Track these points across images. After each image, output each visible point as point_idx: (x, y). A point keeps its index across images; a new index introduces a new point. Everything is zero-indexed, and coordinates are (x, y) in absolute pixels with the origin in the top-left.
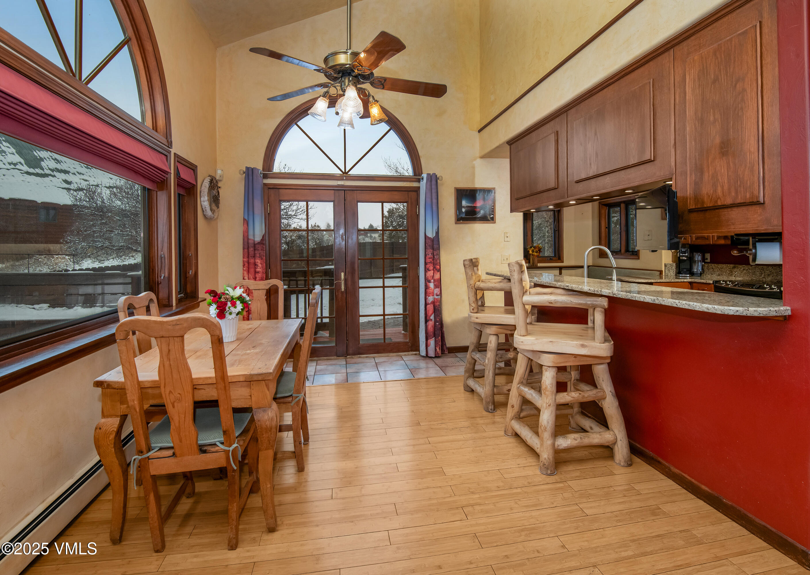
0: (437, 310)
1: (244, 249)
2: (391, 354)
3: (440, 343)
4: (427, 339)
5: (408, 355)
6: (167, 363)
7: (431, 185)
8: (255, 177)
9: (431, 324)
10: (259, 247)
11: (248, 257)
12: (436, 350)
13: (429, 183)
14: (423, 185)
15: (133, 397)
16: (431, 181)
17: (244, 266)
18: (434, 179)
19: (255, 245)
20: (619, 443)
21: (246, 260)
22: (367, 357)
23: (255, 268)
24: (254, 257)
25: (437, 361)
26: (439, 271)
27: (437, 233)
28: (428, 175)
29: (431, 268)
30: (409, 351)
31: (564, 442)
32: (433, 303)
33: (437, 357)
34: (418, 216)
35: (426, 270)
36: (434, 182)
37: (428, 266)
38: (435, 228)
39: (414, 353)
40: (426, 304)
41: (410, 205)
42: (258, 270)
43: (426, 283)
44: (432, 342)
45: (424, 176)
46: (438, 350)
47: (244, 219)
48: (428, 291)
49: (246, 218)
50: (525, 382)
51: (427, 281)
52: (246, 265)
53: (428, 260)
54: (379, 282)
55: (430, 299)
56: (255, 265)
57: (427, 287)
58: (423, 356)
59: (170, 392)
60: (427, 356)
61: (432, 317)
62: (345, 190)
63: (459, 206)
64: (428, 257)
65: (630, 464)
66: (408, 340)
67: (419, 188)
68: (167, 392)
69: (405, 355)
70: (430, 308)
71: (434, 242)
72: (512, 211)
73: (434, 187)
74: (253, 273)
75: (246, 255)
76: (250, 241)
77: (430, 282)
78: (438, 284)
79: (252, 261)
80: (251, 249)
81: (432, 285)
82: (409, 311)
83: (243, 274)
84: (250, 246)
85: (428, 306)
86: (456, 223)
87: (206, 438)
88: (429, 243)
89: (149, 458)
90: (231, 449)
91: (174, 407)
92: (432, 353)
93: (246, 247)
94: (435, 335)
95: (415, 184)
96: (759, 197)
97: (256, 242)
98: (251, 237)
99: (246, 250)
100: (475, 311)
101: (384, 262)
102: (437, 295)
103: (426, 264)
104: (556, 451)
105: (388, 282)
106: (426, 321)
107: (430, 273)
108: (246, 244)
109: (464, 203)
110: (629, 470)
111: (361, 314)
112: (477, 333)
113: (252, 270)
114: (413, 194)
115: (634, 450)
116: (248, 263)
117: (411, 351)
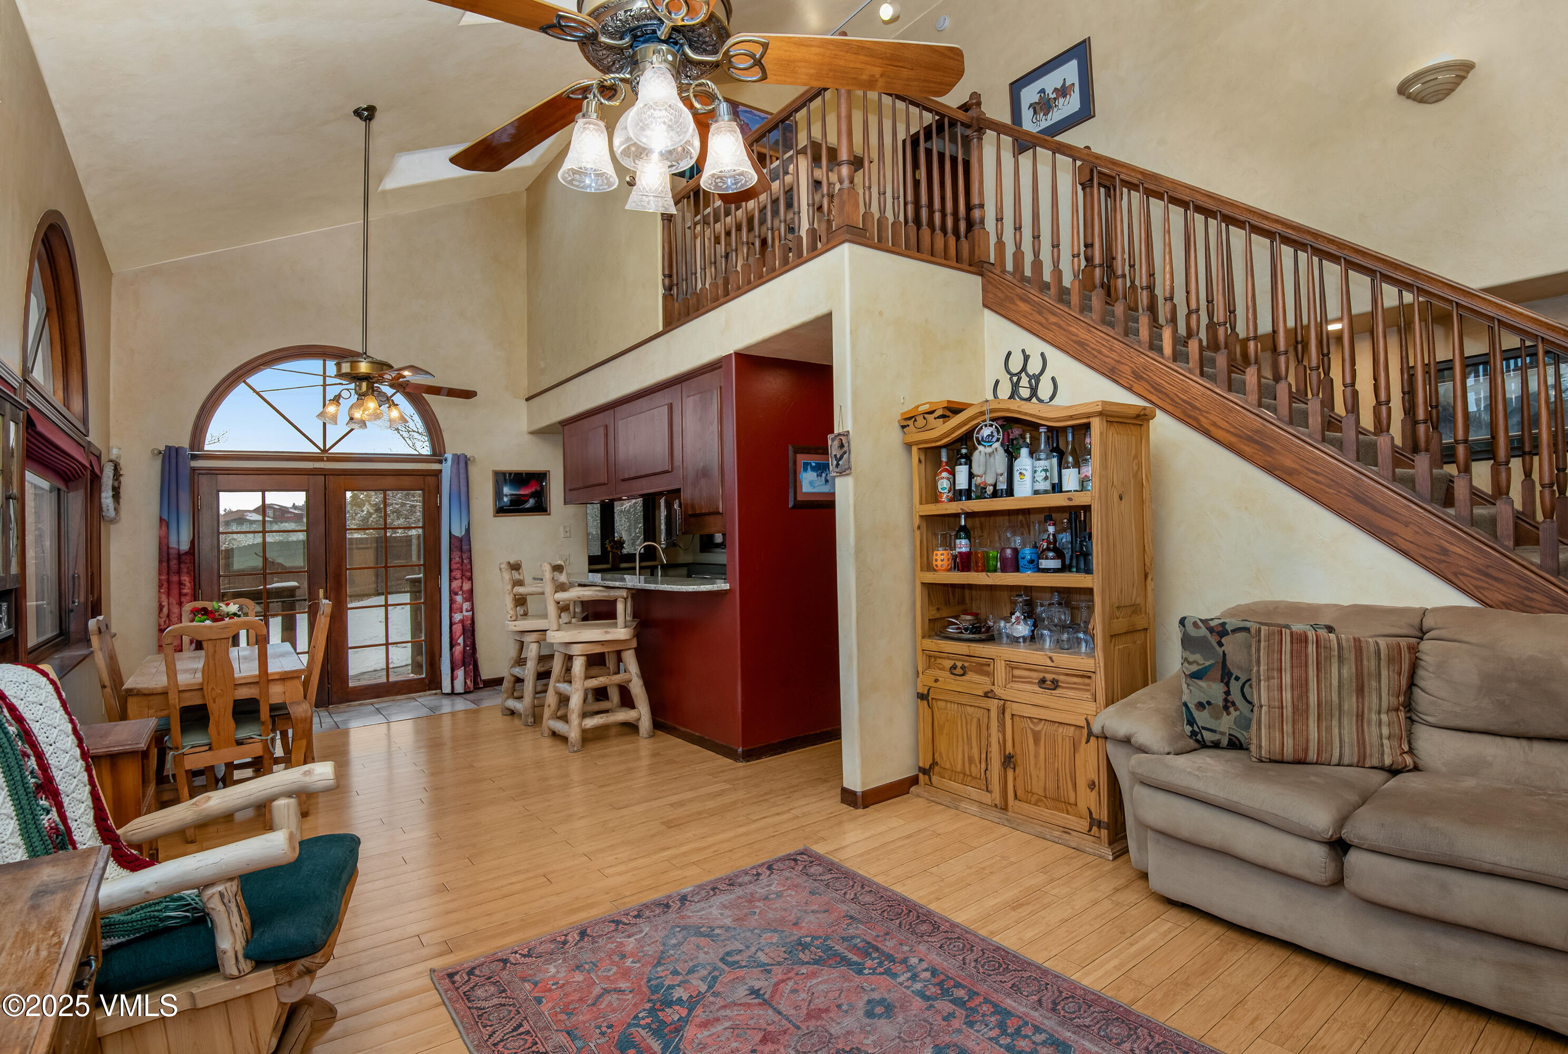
0: (470, 630)
1: (160, 561)
2: (399, 697)
3: (472, 674)
4: (453, 670)
5: (425, 696)
6: (211, 663)
7: (458, 469)
8: (180, 459)
9: (458, 649)
10: (187, 559)
11: (168, 574)
12: (465, 683)
13: (455, 466)
14: (447, 469)
15: (173, 698)
16: (458, 463)
17: (160, 586)
18: (463, 462)
19: (180, 556)
20: (643, 718)
21: (164, 577)
22: (360, 705)
23: (180, 589)
24: (179, 572)
25: (467, 696)
26: (471, 579)
27: (468, 530)
28: (454, 455)
29: (459, 576)
30: (425, 691)
31: (590, 722)
32: (462, 621)
33: (467, 692)
34: (439, 509)
35: (452, 579)
36: (462, 465)
37: (454, 574)
38: (465, 524)
39: (434, 692)
40: (451, 625)
41: (426, 494)
42: (185, 591)
43: (450, 596)
44: (460, 673)
45: (449, 456)
46: (468, 682)
47: (161, 519)
48: (455, 606)
49: (165, 517)
50: (561, 679)
51: (453, 593)
52: (165, 585)
53: (454, 566)
54: (381, 600)
55: (458, 617)
56: (180, 584)
57: (452, 602)
58: (448, 694)
59: (213, 689)
60: (453, 693)
61: (461, 641)
62: (325, 473)
63: (498, 494)
64: (454, 561)
65: (652, 736)
66: (424, 676)
67: (441, 471)
68: (210, 690)
69: (420, 697)
70: (458, 628)
71: (463, 543)
72: (565, 503)
73: (462, 471)
74: (177, 596)
75: (165, 571)
76: (171, 551)
77: (456, 594)
78: (470, 596)
79: (175, 578)
80: (174, 563)
81: (459, 599)
82: (426, 636)
83: (160, 598)
84: (171, 557)
85: (454, 627)
86: (495, 516)
87: (242, 734)
88: (457, 544)
89: (184, 754)
90: (269, 737)
91: (214, 702)
92: (459, 688)
93: (165, 559)
94: (464, 664)
95: (435, 466)
96: (718, 508)
97: (182, 552)
98: (173, 544)
99: (165, 564)
100: (514, 618)
101: (386, 571)
102: (467, 611)
103: (451, 571)
104: (584, 732)
105: (392, 599)
106: (452, 645)
107: (456, 584)
108: (165, 554)
109: (506, 490)
110: (652, 740)
111: (350, 645)
112: (517, 646)
113: (175, 592)
114: (431, 480)
115: (658, 725)
116: (169, 582)
117: (429, 690)
